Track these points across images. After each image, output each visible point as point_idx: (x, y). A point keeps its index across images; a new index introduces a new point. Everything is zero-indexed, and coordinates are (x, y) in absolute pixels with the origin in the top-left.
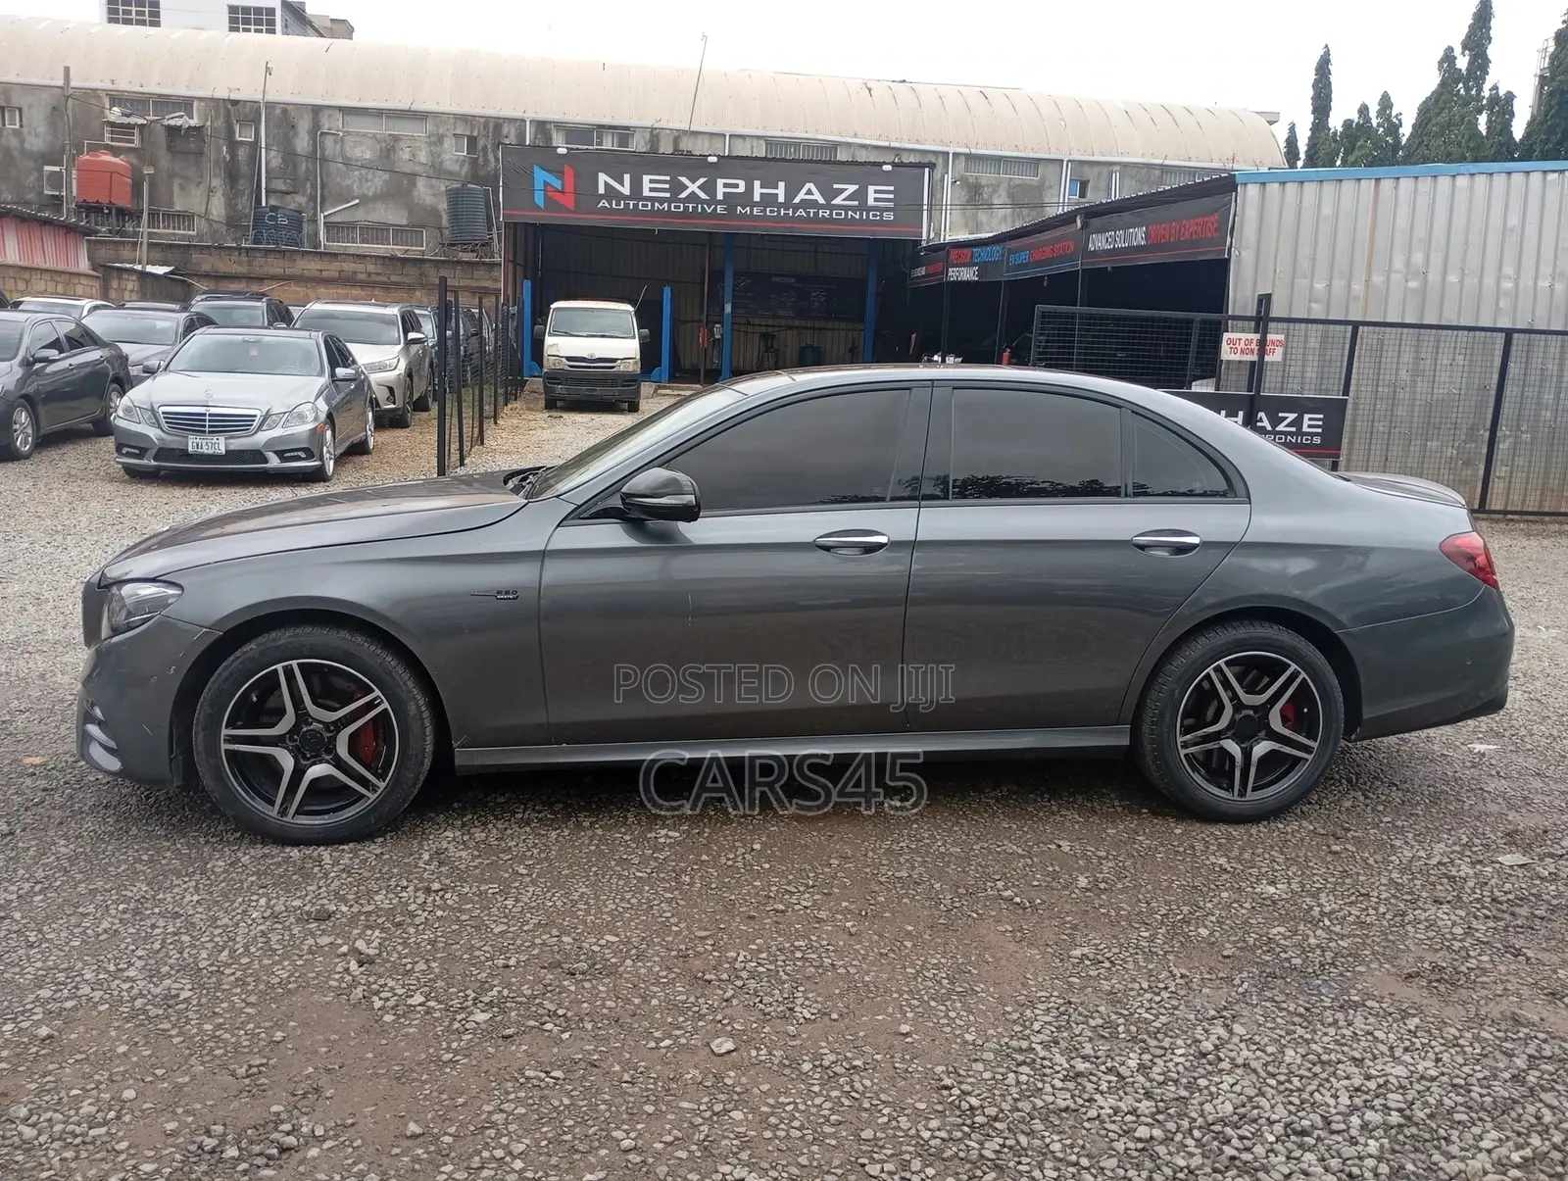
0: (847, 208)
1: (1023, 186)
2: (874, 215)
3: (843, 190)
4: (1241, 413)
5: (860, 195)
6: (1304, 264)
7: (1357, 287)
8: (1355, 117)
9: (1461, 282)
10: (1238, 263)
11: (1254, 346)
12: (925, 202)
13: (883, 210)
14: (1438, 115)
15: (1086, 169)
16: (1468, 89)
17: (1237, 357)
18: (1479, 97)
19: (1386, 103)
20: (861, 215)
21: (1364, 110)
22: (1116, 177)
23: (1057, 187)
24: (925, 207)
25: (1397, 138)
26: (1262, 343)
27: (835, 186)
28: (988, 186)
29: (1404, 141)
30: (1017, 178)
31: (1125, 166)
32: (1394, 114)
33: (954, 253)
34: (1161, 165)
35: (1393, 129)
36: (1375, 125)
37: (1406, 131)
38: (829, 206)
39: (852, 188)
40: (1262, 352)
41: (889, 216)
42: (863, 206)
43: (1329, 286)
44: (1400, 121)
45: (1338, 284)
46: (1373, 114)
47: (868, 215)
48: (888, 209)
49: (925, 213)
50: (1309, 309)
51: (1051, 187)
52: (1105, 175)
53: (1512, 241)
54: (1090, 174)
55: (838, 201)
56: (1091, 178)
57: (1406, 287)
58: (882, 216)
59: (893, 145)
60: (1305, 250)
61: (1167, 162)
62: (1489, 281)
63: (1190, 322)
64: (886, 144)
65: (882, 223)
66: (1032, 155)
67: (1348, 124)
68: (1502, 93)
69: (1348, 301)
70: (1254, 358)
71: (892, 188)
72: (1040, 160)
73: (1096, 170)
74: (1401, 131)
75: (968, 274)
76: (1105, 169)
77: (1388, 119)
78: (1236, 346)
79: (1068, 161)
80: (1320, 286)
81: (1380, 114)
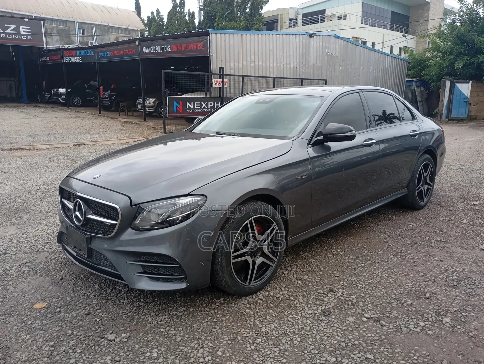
0: (12, 34)
1: (62, 29)
2: (24, 37)
3: (10, 27)
4: (220, 103)
5: (17, 29)
6: (228, 59)
7: (241, 65)
8: (151, 15)
9: (262, 64)
10: (212, 57)
11: (221, 83)
12: (43, 32)
13: (27, 35)
14: (174, 17)
15: (83, 25)
16: (181, 10)
17: (216, 86)
18: (184, 12)
19: (158, 11)
20: (19, 37)
21: (152, 13)
22: (94, 28)
23: (74, 30)
24: (43, 34)
25: (163, 23)
26: (223, 82)
27: (6, 25)
28: (50, 29)
29: (165, 23)
30: (60, 27)
31: (96, 25)
32: (161, 15)
33: (65, 52)
34: (108, 26)
35: (161, 19)
36: (156, 18)
37: (165, 20)
38: (4, 33)
39: (13, 27)
40: (223, 85)
41: (30, 38)
42: (19, 33)
43: (234, 65)
44: (163, 17)
45: (236, 64)
46: (155, 15)
47: (21, 37)
48: (29, 35)
49: (44, 36)
50: (230, 72)
51: (72, 31)
52: (90, 28)
53: (271, 53)
54: (86, 27)
55: (7, 31)
56: (85, 28)
57: (251, 66)
58: (27, 38)
59: (10, 11)
60: (228, 55)
61: (109, 25)
62: (268, 64)
63: (204, 75)
64: (6, 11)
65: (27, 40)
66: (64, 19)
67: (148, 17)
68: (191, 12)
69: (239, 69)
70: (221, 86)
71: (29, 28)
72: (67, 21)
73: (87, 26)
74: (164, 20)
75: (74, 60)
76: (90, 26)
77: (160, 17)
78: (216, 83)
79: (77, 22)
80: (232, 65)
81: (157, 15)
